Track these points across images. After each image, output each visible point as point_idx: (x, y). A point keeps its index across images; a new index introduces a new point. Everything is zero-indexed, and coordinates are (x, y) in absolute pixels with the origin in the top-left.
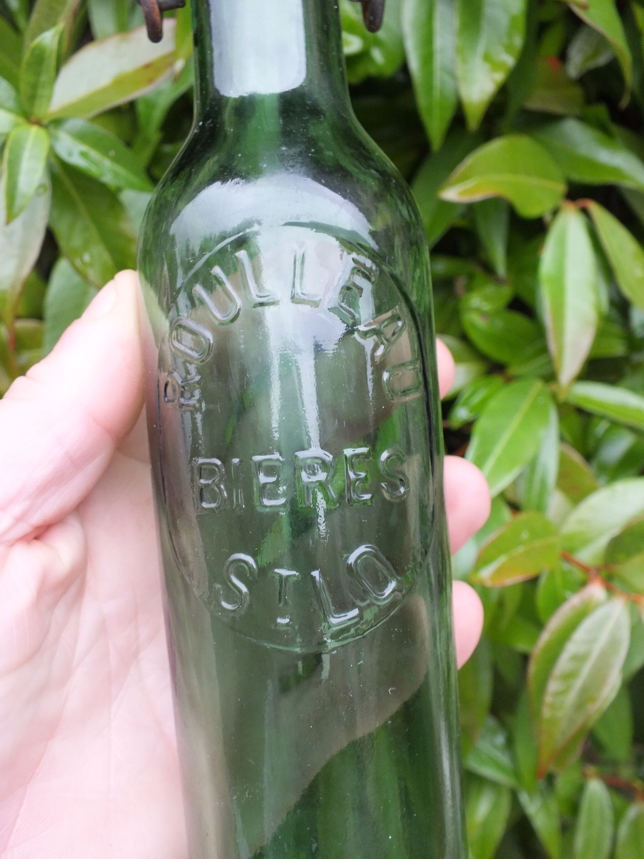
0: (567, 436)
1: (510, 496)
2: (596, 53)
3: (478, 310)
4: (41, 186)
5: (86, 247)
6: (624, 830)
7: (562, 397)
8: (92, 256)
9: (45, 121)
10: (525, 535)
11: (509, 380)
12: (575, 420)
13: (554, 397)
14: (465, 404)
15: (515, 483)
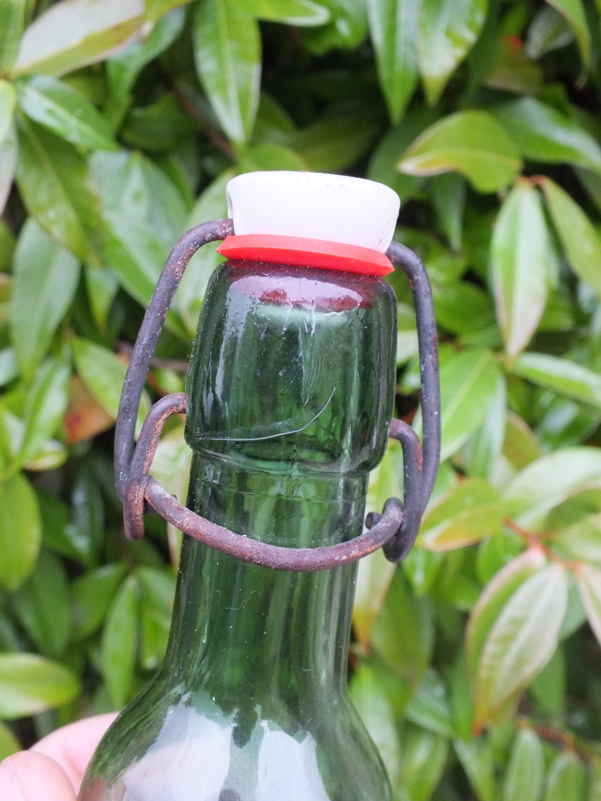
0: (515, 405)
1: (457, 461)
2: (557, 33)
4: (7, 142)
5: (51, 204)
6: (553, 779)
7: (511, 367)
8: (57, 214)
9: (13, 77)
10: (469, 501)
11: (460, 349)
12: (522, 390)
13: (502, 368)
14: (417, 371)
15: (462, 450)
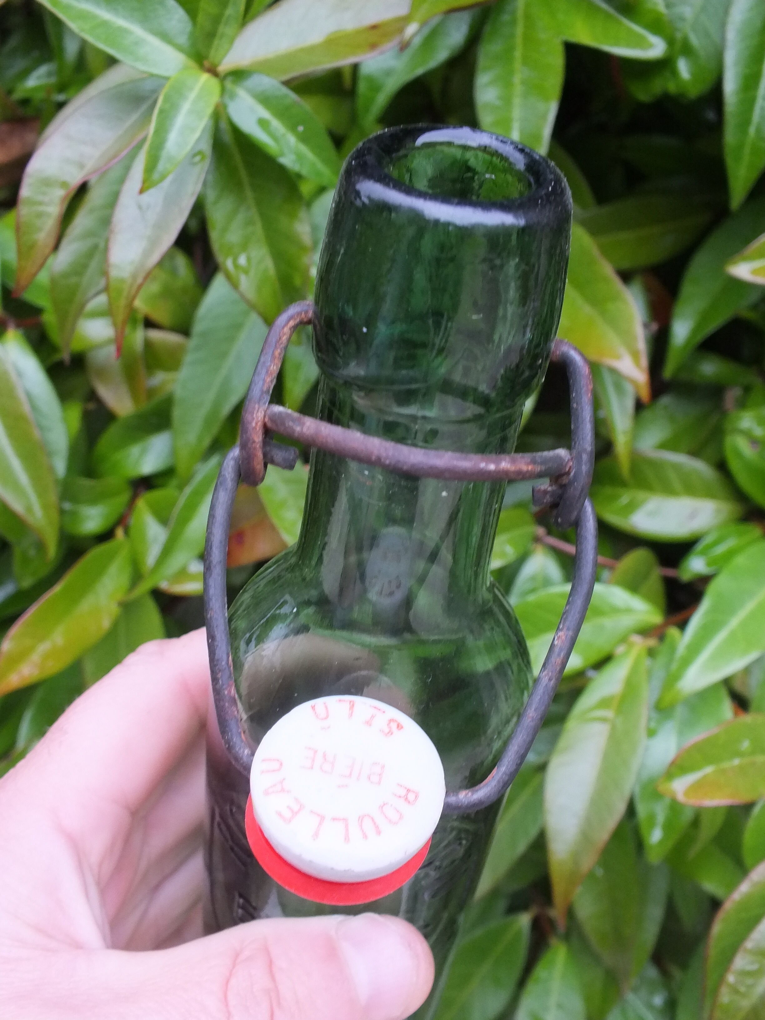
3: (747, 434)
4: (196, 153)
5: (244, 246)
8: (249, 259)
9: (221, 71)
10: (746, 745)
14: (704, 553)
15: (747, 670)
